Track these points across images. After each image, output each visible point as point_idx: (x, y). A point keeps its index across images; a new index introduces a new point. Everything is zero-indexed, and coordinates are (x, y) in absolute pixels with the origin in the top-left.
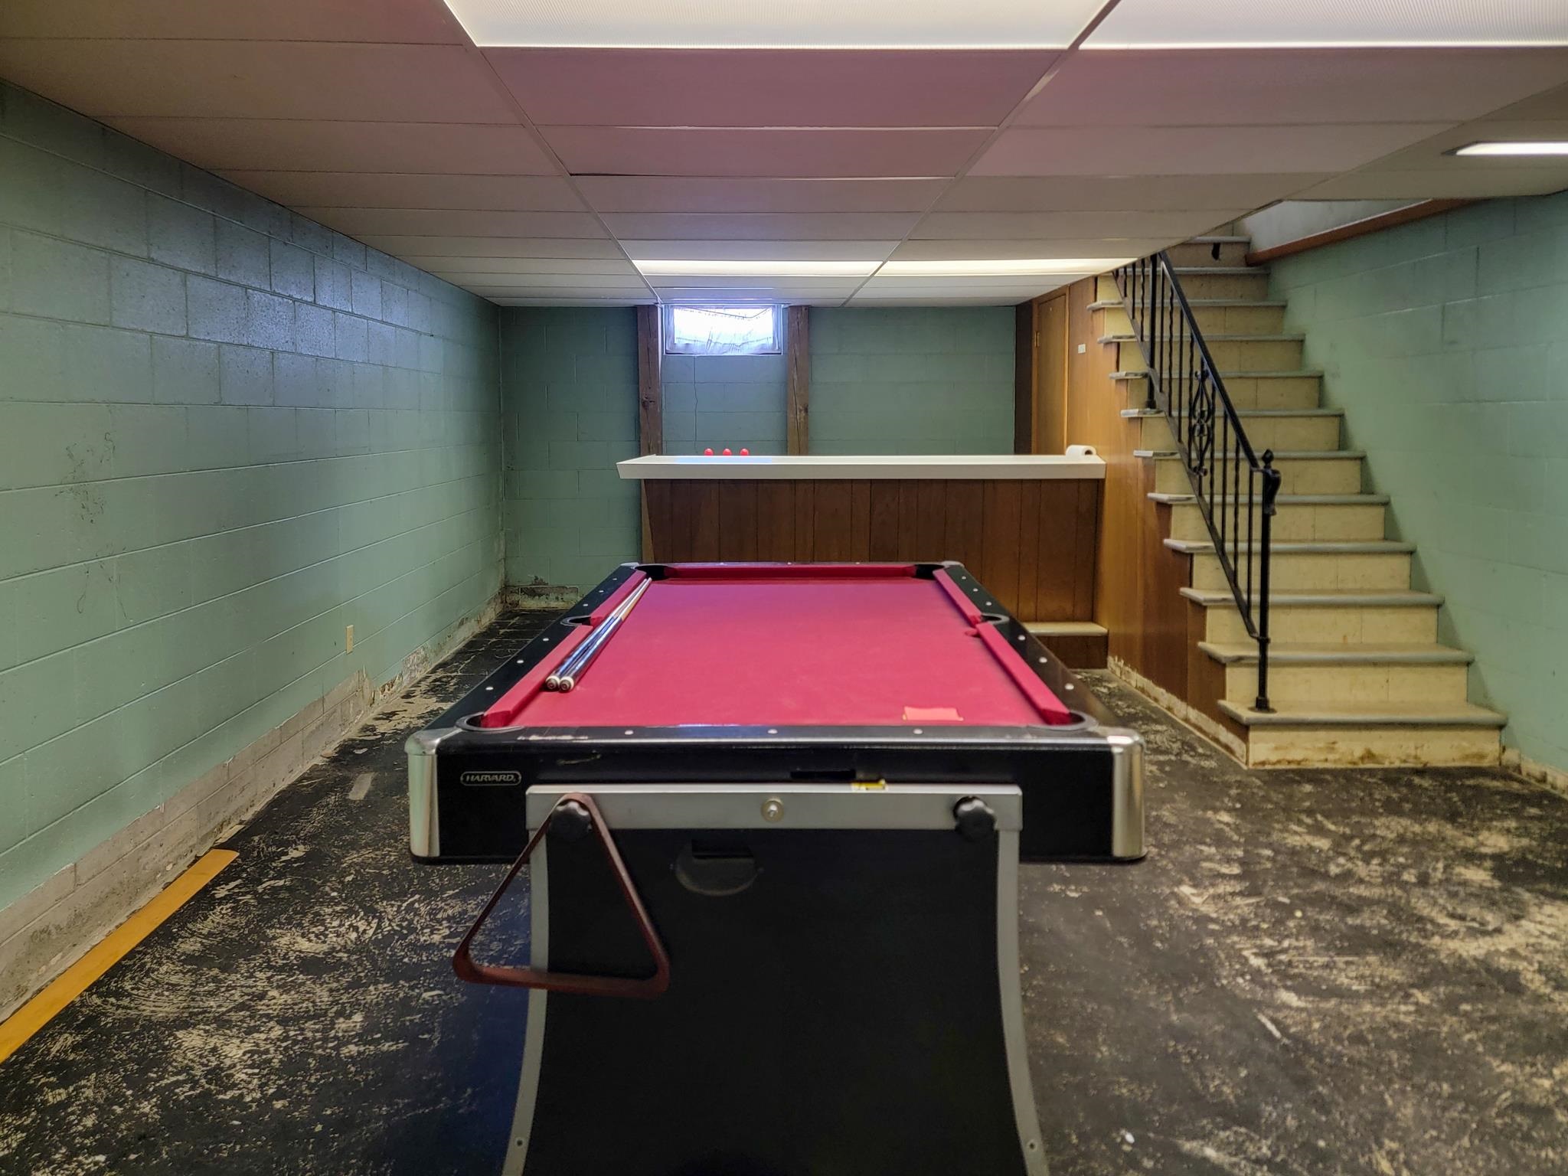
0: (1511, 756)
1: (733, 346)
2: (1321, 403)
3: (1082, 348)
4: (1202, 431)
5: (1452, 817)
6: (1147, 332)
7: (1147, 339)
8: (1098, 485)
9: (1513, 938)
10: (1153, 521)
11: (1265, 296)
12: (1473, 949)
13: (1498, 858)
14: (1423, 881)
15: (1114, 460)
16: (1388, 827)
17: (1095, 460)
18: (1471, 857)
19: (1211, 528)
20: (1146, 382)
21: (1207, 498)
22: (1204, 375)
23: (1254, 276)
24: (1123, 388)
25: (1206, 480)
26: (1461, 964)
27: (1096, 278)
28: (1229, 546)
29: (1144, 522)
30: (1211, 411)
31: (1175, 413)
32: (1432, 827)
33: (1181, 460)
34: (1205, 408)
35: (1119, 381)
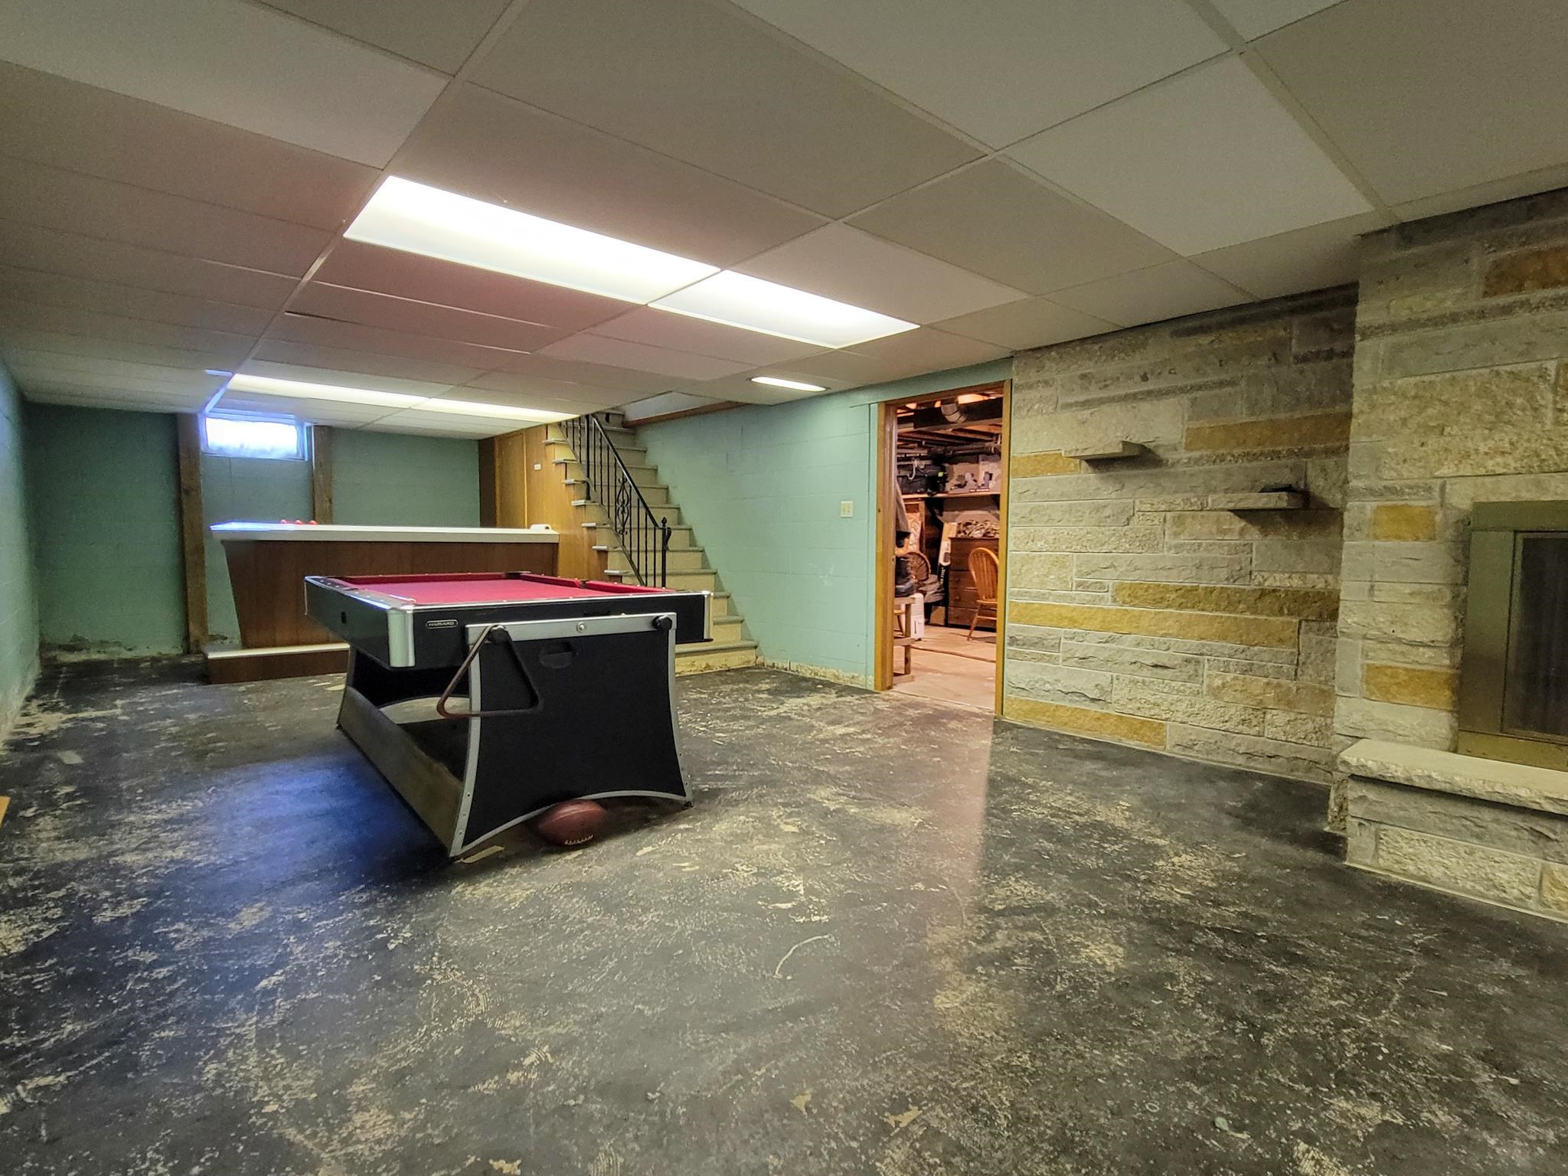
0: (760, 659)
1: (264, 452)
2: (668, 501)
3: (538, 467)
4: (623, 511)
5: (747, 682)
6: (584, 458)
7: (584, 463)
8: (554, 546)
9: (783, 709)
10: (595, 560)
11: (634, 444)
12: (773, 713)
13: (768, 690)
14: (747, 700)
15: (565, 532)
16: (727, 688)
17: (550, 532)
18: (759, 691)
19: (631, 562)
20: (585, 487)
21: (628, 548)
22: (625, 481)
23: (626, 433)
24: (571, 489)
25: (627, 537)
26: (770, 717)
27: (547, 426)
28: (642, 572)
29: (589, 564)
30: (629, 500)
31: (606, 504)
32: (741, 685)
33: (610, 528)
34: (626, 498)
35: (568, 485)
